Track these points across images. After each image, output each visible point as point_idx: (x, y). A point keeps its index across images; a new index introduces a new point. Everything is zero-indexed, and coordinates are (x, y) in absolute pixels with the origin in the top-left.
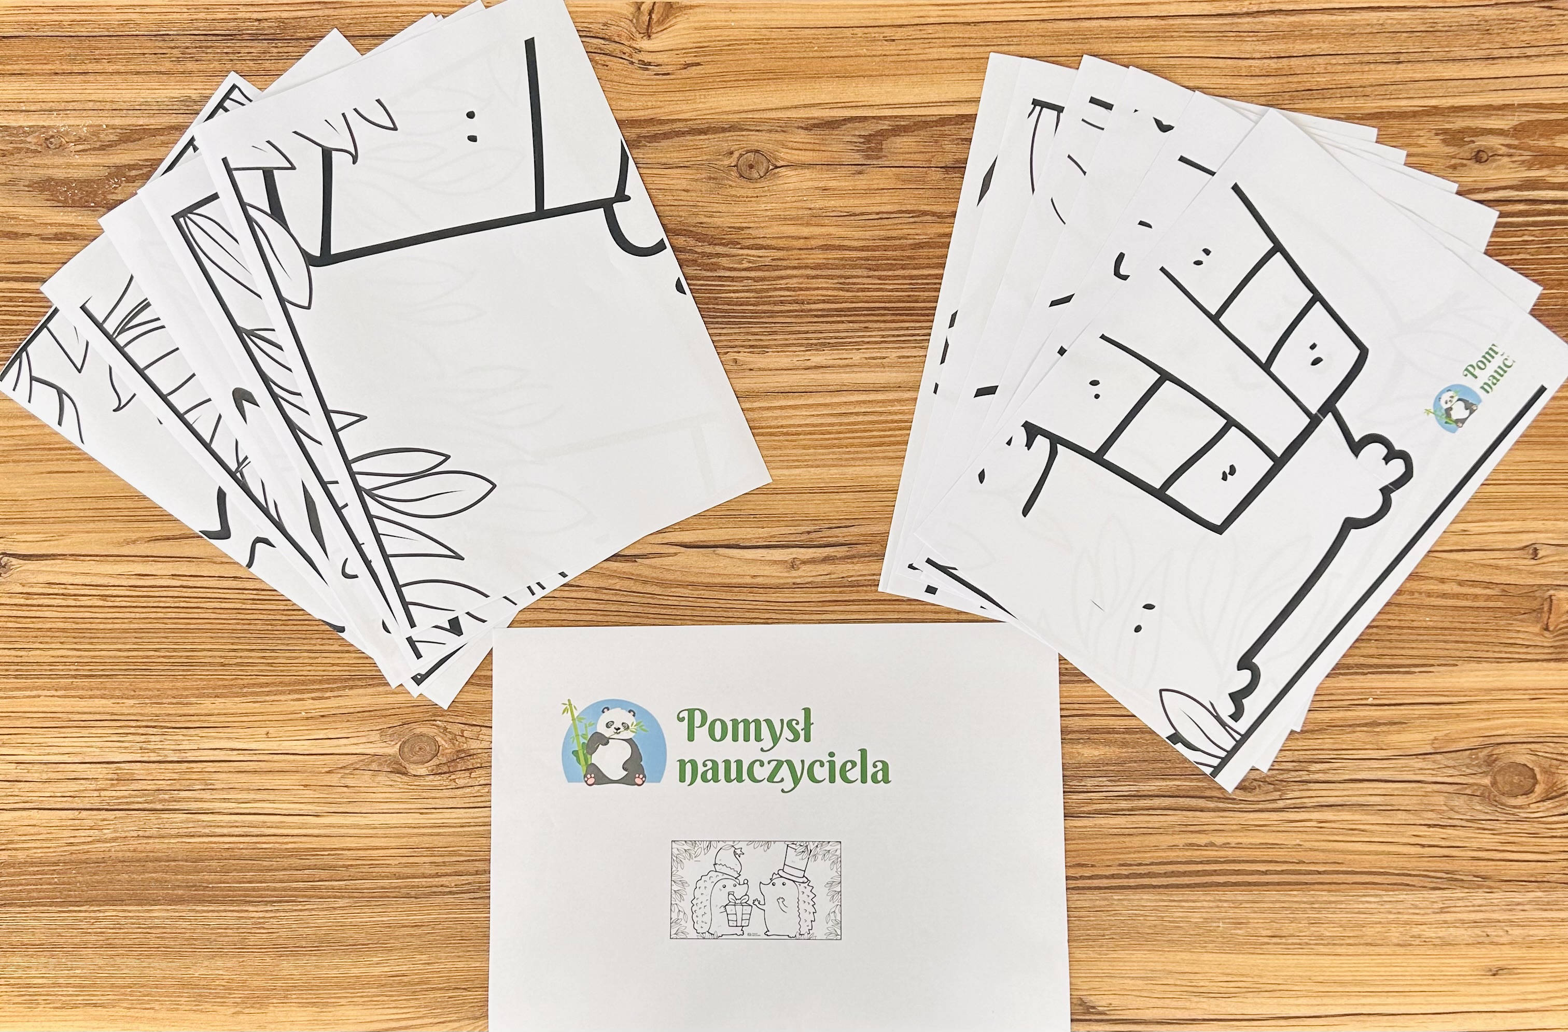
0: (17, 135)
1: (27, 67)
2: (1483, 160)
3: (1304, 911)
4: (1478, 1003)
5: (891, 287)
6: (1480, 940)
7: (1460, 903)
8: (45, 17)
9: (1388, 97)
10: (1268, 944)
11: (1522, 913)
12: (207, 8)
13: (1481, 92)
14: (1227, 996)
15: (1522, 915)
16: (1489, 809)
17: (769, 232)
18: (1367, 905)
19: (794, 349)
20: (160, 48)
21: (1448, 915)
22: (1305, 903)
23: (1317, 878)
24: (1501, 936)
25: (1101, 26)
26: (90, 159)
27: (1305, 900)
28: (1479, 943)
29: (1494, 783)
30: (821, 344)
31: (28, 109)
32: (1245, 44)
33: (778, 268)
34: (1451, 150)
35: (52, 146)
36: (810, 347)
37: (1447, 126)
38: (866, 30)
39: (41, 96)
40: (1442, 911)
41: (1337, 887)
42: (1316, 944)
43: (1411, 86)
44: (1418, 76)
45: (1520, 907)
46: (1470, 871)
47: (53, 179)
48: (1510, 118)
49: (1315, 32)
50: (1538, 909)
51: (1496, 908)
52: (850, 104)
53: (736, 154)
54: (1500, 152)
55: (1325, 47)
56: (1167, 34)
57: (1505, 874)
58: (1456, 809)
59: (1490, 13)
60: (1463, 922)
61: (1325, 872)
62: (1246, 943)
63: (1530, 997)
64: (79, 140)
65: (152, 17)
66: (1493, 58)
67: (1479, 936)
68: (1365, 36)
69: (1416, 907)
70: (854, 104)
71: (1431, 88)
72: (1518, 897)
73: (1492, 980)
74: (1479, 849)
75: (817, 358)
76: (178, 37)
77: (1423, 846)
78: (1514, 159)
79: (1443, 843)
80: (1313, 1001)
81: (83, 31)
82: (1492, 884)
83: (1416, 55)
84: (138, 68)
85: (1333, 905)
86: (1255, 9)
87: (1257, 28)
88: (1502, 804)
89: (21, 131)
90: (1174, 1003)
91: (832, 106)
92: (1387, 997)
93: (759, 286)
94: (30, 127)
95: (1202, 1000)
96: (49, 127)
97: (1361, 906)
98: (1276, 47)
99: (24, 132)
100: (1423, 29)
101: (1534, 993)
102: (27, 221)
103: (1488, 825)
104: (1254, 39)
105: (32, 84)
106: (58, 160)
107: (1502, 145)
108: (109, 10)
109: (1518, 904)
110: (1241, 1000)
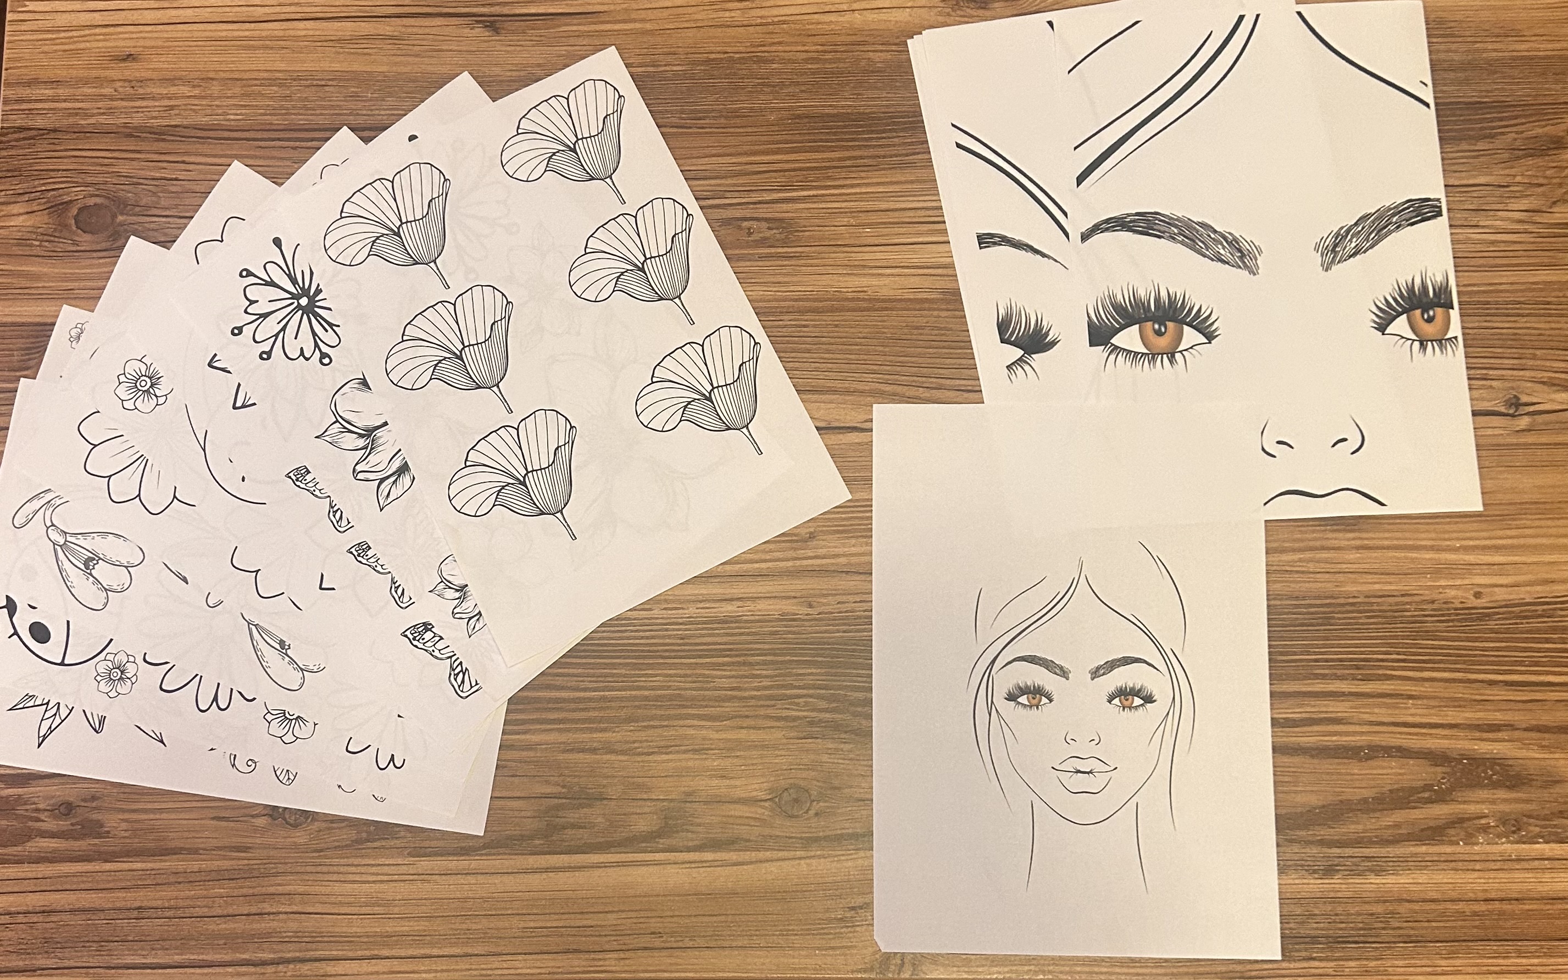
0: (1550, 834)
1: (1549, 907)
2: (64, 806)
3: (294, 107)
4: (147, 32)
5: (658, 678)
6: (138, 84)
7: (154, 114)
8: (1536, 961)
9: (153, 872)
10: (329, 80)
11: (100, 106)
12: (1367, 973)
13: (59, 877)
14: (367, 37)
15: (100, 104)
16: (121, 194)
17: (779, 734)
18: (239, 112)
19: (752, 618)
20: (1412, 928)
21: (165, 104)
22: (294, 114)
23: (282, 135)
24: (121, 87)
25: (440, 948)
26: (1472, 809)
27: (294, 117)
28: (141, 81)
29: (114, 216)
30: (726, 622)
31: (1542, 862)
32: (295, 929)
33: (769, 698)
34: (95, 816)
35: (1514, 822)
36: (736, 620)
37: (96, 841)
38: (680, 944)
39: (1530, 875)
40: (172, 108)
41: (263, 127)
42: (286, 79)
43: (129, 883)
44: (121, 894)
45: (102, 111)
46: (143, 141)
47: (1507, 786)
48: (33, 849)
49: (222, 942)
50: (88, 109)
51: (123, 110)
52: (696, 865)
53: (812, 812)
54: (46, 813)
55: (212, 926)
56: (372, 940)
57: (111, 138)
58: (150, 194)
59: (41, 962)
60: (153, 99)
61: (273, 140)
62: (348, 80)
63: (102, 37)
64: (1485, 829)
65: (1424, 962)
66: (44, 912)
67: (141, 87)
68: (171, 938)
69: (194, 110)
70: (693, 865)
71: (109, 882)
72: (102, 119)
73: (133, 51)
74: (133, 159)
75: (729, 609)
76: (1393, 940)
77: (183, 162)
78: (34, 806)
79: (165, 165)
80: (292, 33)
81: (1494, 946)
82: (123, 130)
83: (121, 917)
84: (1433, 906)
85: (268, 112)
86: (281, 967)
87: (280, 947)
88: (109, 198)
89: (1546, 838)
90: (415, 30)
91: (716, 864)
92: (226, 37)
93: (789, 680)
94: (1539, 843)
95: (390, 34)
96: (1517, 842)
97: (244, 111)
98: (263, 925)
99: (1542, 837)
100: (112, 944)
101: (97, 41)
102: (1530, 744)
103: (123, 180)
104: (284, 935)
105: (1540, 889)
106: (1506, 808)
107: (43, 821)
108: (1470, 970)
109: (103, 114)
110: (356, 33)
